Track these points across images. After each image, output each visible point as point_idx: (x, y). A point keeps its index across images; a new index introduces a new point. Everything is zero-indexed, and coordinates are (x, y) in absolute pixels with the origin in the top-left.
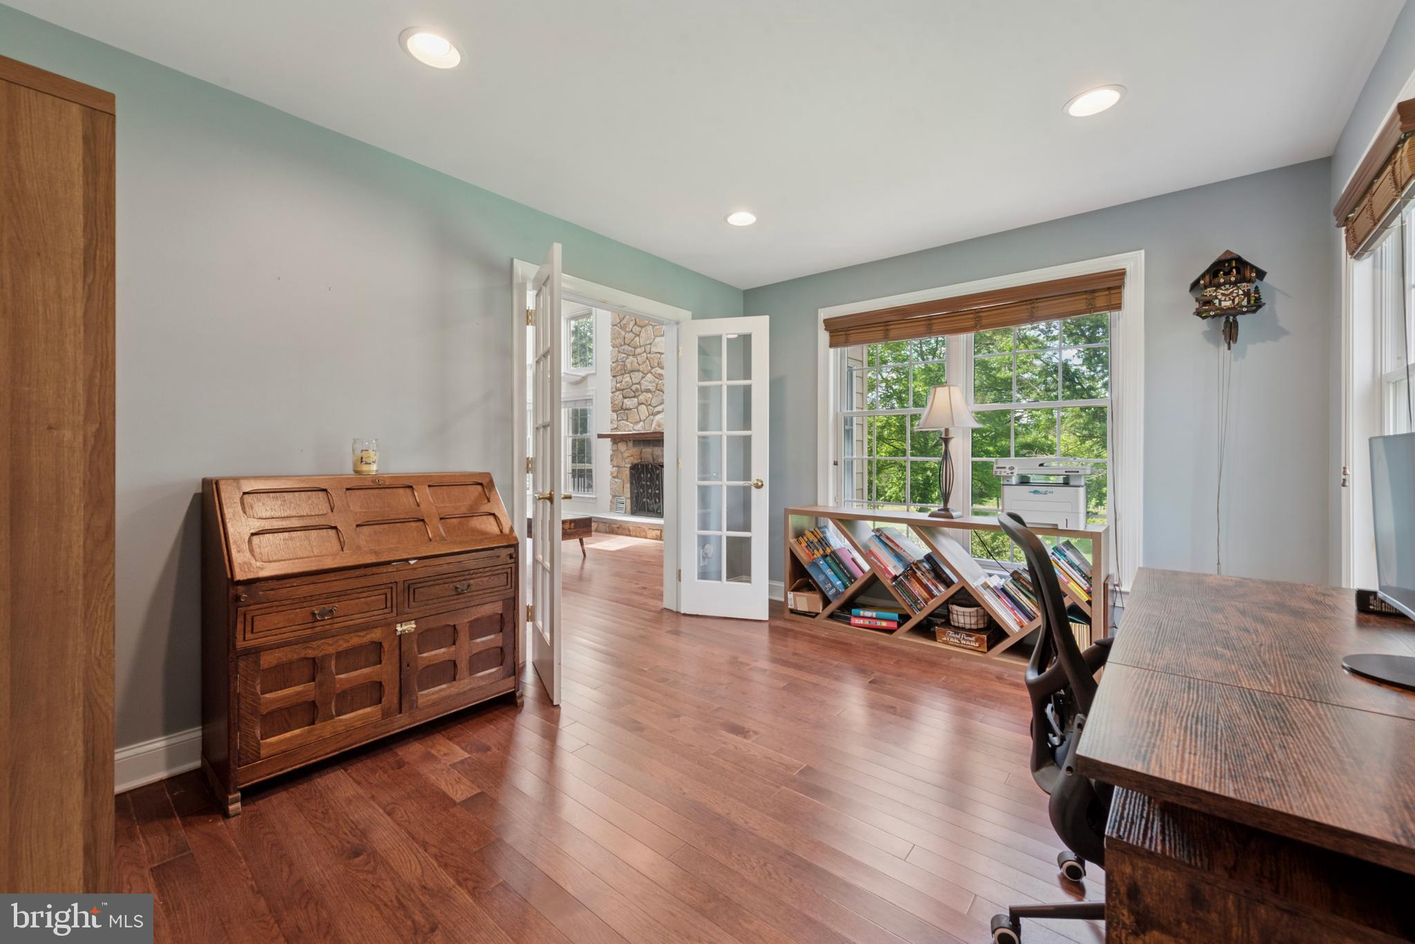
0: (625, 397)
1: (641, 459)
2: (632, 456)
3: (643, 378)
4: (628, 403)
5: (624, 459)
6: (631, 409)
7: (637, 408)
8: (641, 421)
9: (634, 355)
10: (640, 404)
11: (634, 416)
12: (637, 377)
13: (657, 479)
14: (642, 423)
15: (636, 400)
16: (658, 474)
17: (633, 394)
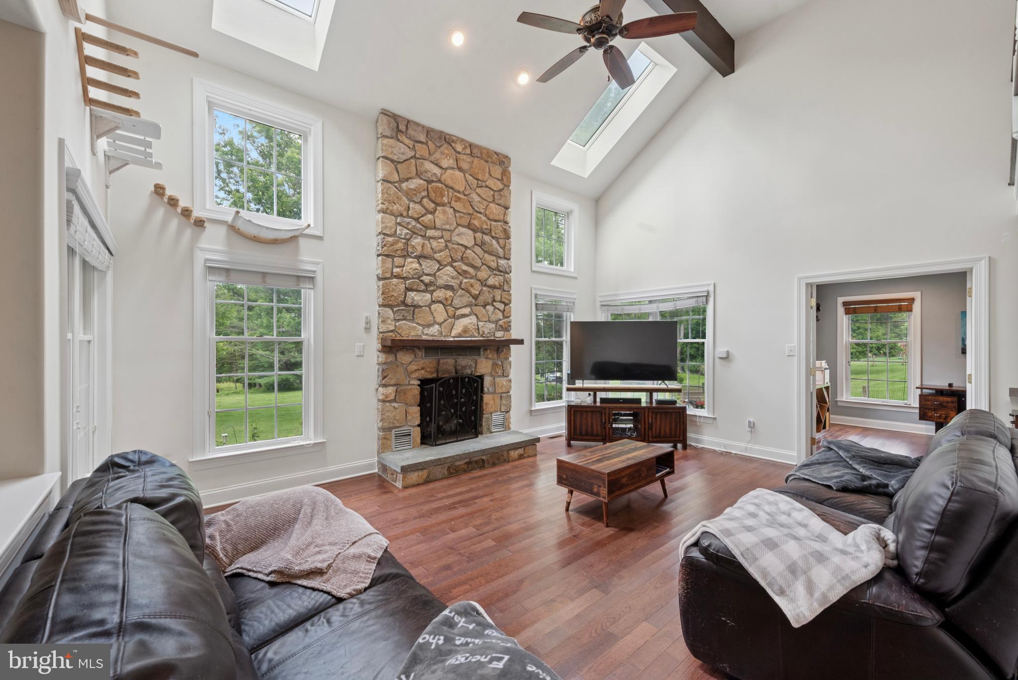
0: (408, 289)
1: (438, 372)
2: (423, 369)
3: (439, 270)
4: (414, 297)
5: (409, 374)
6: (420, 307)
7: (429, 306)
8: (435, 323)
9: (423, 236)
10: (433, 302)
11: (423, 316)
12: (429, 266)
13: (476, 394)
14: (437, 327)
15: (428, 296)
16: (477, 388)
17: (423, 287)
